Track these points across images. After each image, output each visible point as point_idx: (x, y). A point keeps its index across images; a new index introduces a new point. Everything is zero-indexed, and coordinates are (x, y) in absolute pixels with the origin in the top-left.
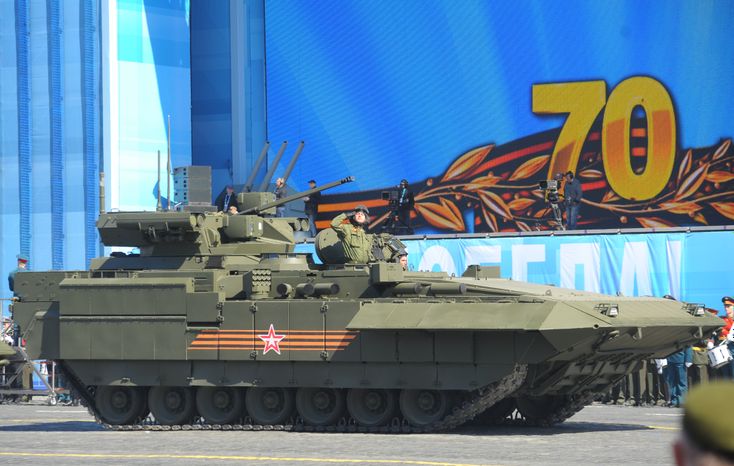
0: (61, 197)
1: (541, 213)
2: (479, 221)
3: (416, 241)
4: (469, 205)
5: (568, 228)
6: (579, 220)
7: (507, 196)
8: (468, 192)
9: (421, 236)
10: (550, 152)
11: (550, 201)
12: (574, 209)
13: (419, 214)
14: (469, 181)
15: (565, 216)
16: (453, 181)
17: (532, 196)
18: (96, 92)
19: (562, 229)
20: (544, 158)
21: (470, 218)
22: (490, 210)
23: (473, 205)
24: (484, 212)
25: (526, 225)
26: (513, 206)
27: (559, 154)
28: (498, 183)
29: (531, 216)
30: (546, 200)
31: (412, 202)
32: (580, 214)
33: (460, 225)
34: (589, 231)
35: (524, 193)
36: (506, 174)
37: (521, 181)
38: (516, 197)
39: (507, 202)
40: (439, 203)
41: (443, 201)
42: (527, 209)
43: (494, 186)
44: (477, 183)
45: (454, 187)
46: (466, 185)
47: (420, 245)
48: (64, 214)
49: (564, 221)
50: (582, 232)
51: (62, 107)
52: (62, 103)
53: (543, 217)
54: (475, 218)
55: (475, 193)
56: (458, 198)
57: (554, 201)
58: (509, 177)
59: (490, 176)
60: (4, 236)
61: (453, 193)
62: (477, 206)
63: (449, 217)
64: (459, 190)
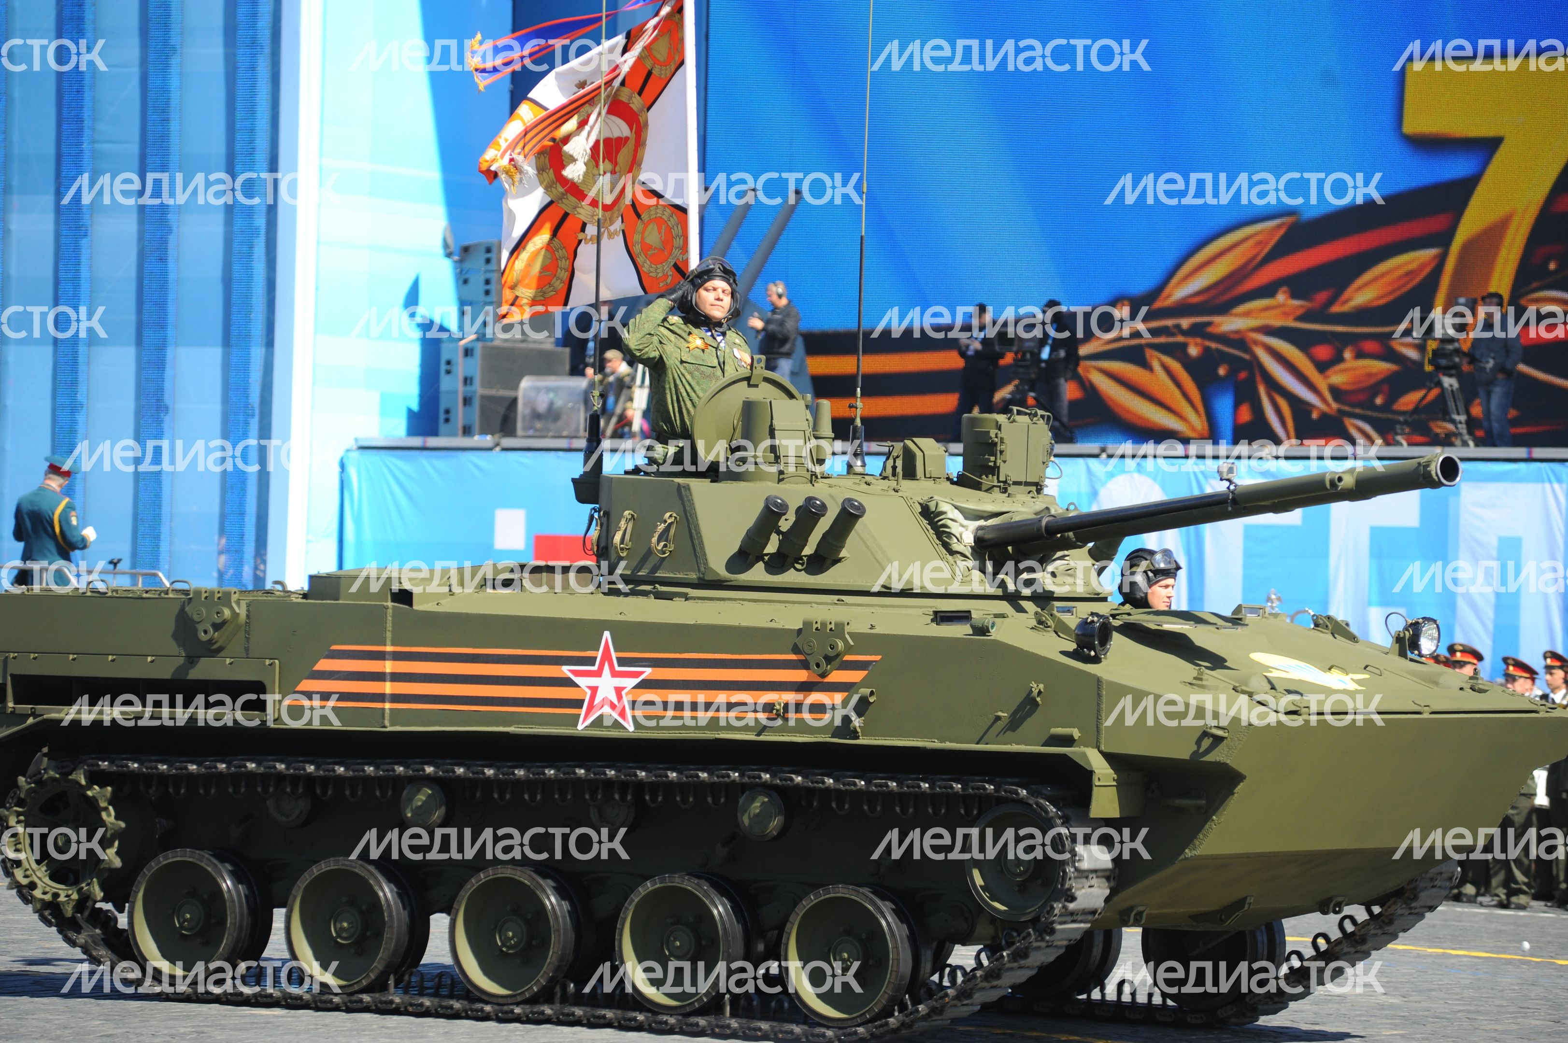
0: (162, 305)
1: (1410, 400)
2: (1246, 414)
3: (1080, 461)
4: (1222, 371)
5: (1480, 443)
6: (1514, 422)
7: (1323, 352)
8: (1223, 338)
9: (1092, 447)
10: (1444, 239)
11: (1438, 368)
12: (1498, 392)
13: (1091, 392)
14: (1224, 309)
15: (1477, 410)
16: (1183, 309)
17: (1390, 355)
18: (264, 36)
19: (1465, 444)
20: (1427, 254)
21: (1224, 406)
22: (1274, 386)
23: (1231, 374)
24: (1262, 391)
25: (1367, 428)
26: (1338, 378)
27: (1467, 247)
28: (1300, 319)
29: (1387, 407)
30: (1428, 368)
31: (1073, 359)
32: (1515, 406)
33: (1198, 422)
34: (1538, 452)
35: (1370, 346)
36: (1322, 296)
37: (1362, 315)
38: (1348, 355)
39: (1322, 367)
40: (1145, 364)
41: (1156, 359)
42: (1374, 389)
43: (1291, 323)
44: (1247, 314)
45: (1185, 323)
46: (1217, 319)
47: (1089, 471)
48: (170, 351)
49: (1472, 424)
50: (1521, 452)
51: (174, 71)
52: (174, 61)
53: (1416, 410)
54: (1236, 406)
55: (1239, 341)
56: (1193, 351)
57: (1449, 370)
58: (1332, 301)
59: (1281, 297)
60: (10, 401)
61: (1180, 339)
62: (1243, 375)
63: (1168, 401)
64: (1197, 331)
